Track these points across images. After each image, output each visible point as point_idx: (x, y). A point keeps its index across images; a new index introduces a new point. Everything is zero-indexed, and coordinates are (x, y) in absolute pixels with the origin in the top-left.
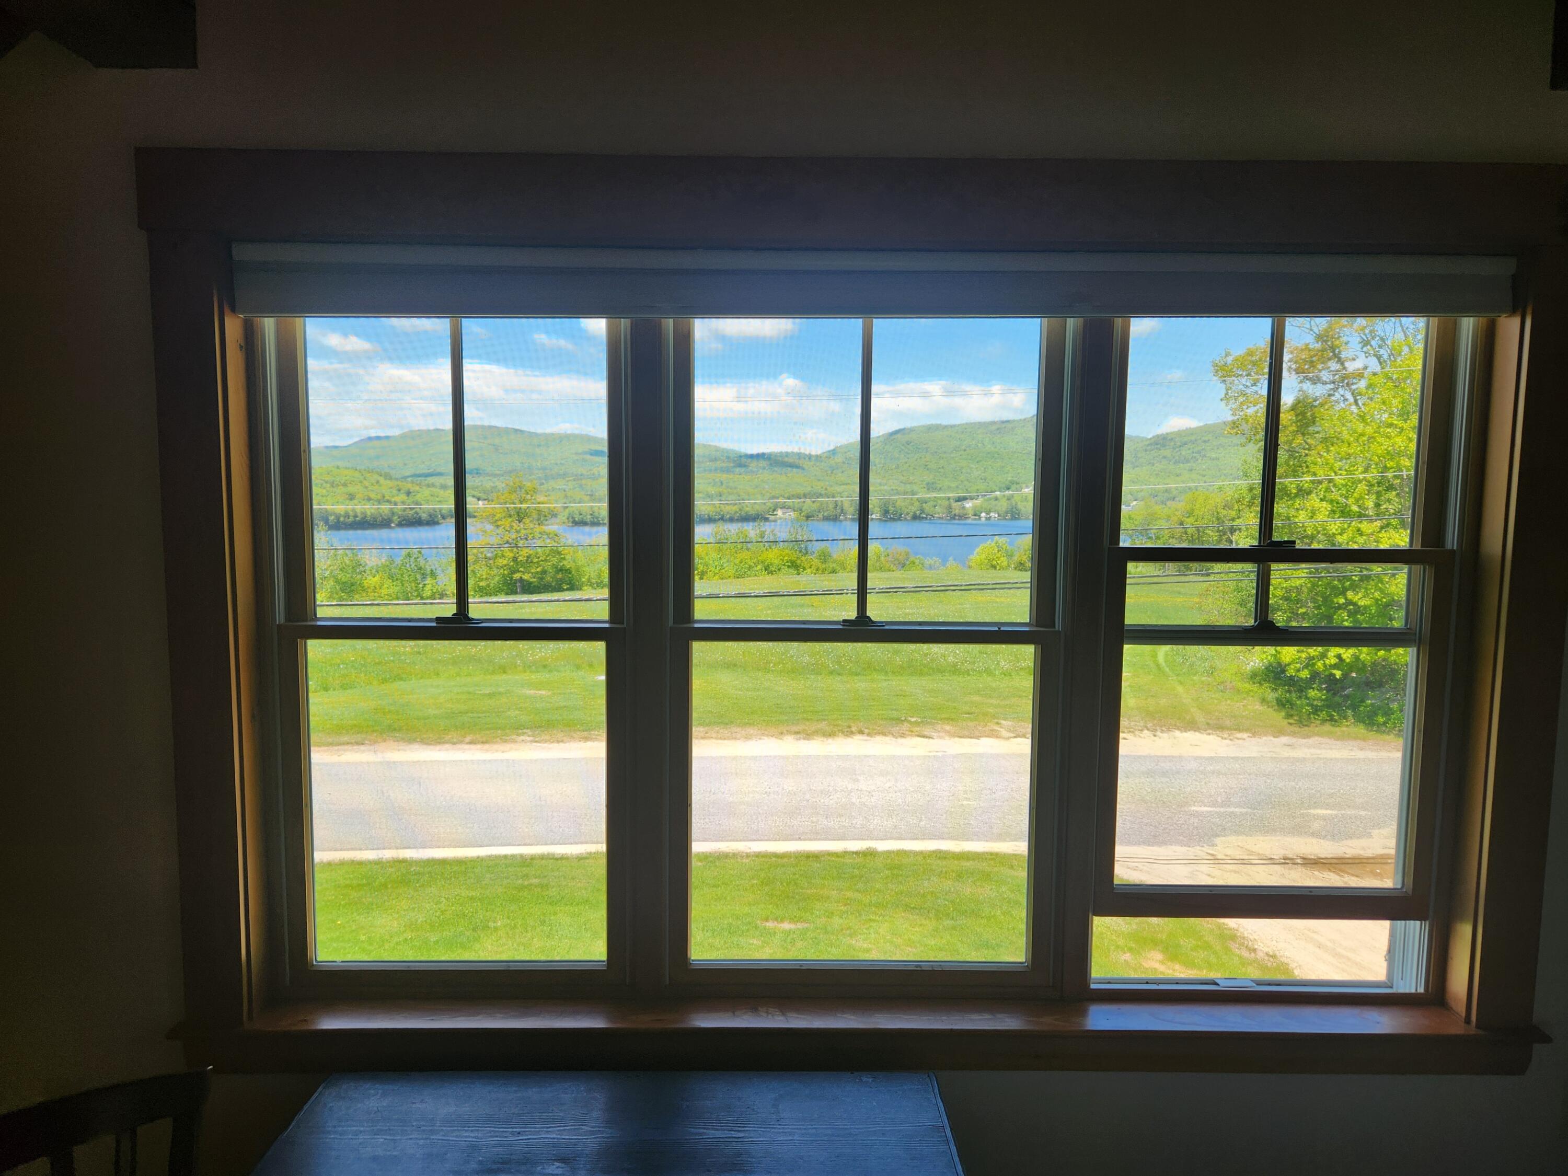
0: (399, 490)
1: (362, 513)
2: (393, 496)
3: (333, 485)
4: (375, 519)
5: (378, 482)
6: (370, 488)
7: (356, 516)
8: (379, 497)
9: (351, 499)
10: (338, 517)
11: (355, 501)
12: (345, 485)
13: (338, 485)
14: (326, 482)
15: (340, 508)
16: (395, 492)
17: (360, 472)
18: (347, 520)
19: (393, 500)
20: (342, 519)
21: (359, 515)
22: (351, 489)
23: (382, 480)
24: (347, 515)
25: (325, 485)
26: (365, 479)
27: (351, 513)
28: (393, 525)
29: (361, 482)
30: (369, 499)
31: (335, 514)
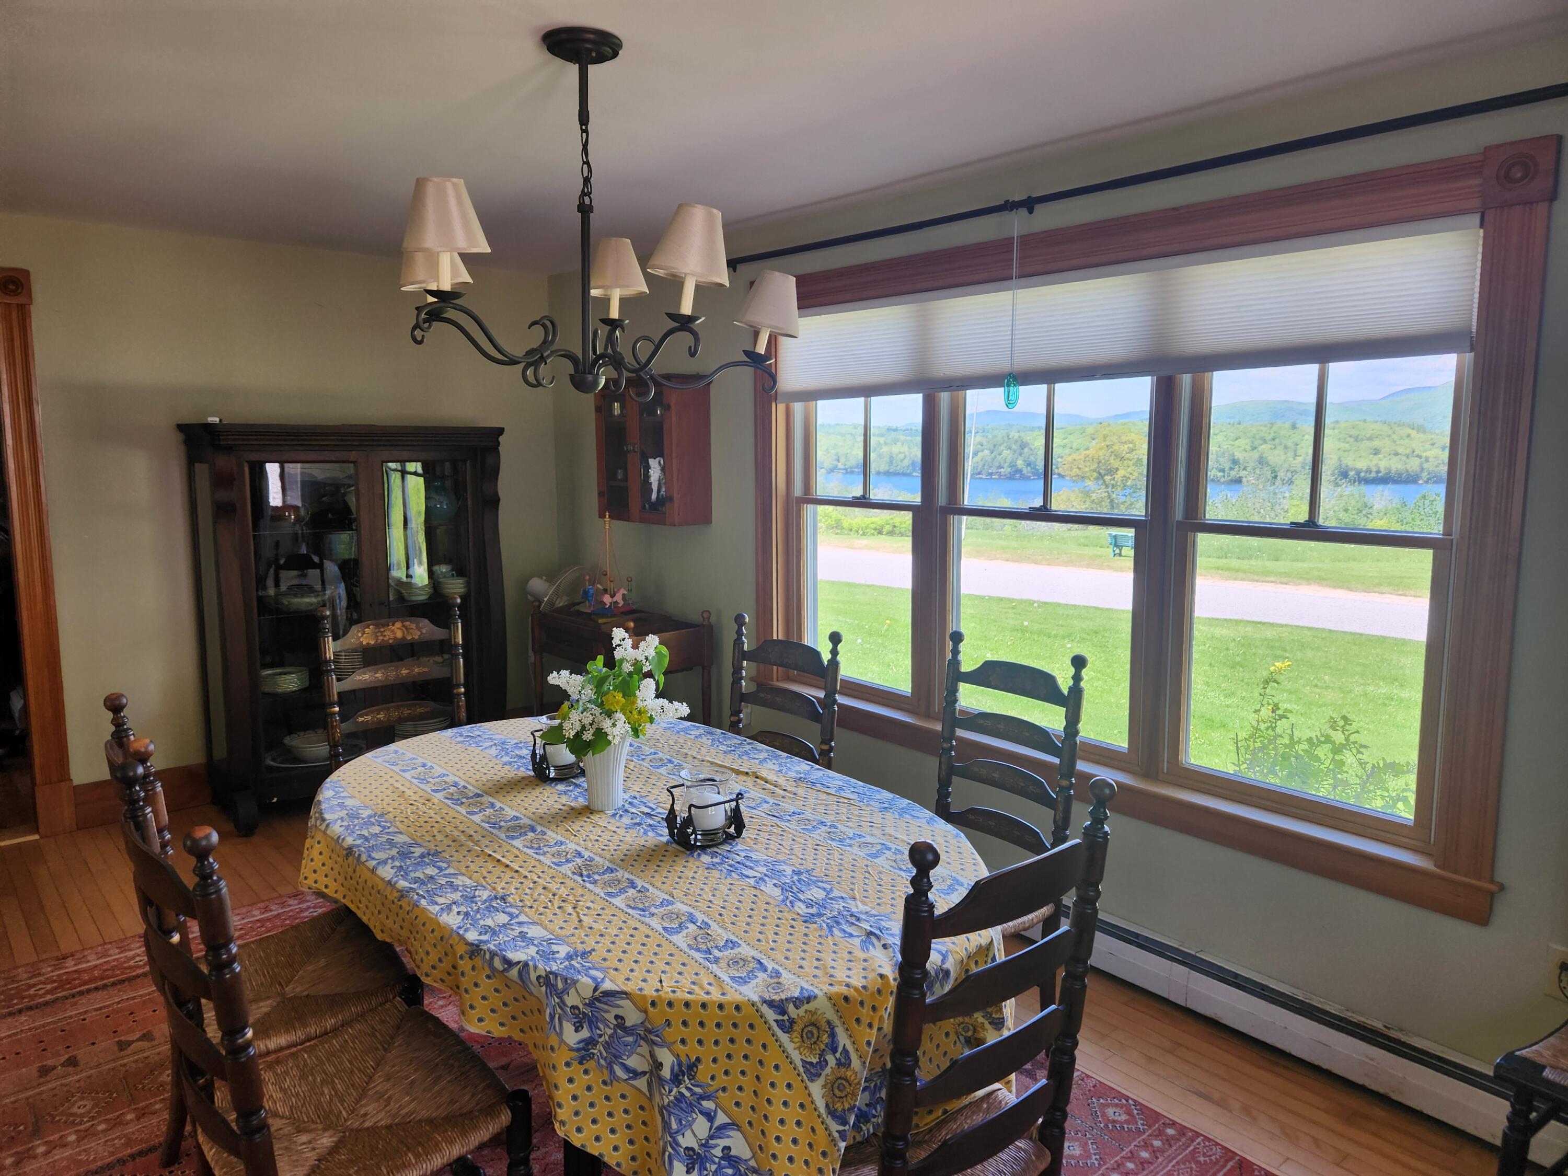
0: (1433, 444)
1: (1386, 468)
2: (1425, 451)
3: (1357, 439)
4: (1400, 475)
5: (1409, 436)
6: (1398, 442)
7: (1378, 472)
8: (1408, 451)
9: (1375, 454)
10: (1358, 472)
11: (1381, 456)
12: (1370, 439)
13: (1362, 440)
14: (1350, 436)
15: (1362, 464)
16: (1427, 446)
17: (1389, 425)
18: (1368, 475)
19: (1424, 455)
20: (1362, 475)
21: (1382, 470)
22: (1377, 443)
23: (1413, 433)
24: (1369, 471)
25: (1348, 439)
26: (1394, 432)
27: (1374, 469)
28: (1420, 482)
29: (1389, 436)
30: (1396, 454)
31: (1355, 469)
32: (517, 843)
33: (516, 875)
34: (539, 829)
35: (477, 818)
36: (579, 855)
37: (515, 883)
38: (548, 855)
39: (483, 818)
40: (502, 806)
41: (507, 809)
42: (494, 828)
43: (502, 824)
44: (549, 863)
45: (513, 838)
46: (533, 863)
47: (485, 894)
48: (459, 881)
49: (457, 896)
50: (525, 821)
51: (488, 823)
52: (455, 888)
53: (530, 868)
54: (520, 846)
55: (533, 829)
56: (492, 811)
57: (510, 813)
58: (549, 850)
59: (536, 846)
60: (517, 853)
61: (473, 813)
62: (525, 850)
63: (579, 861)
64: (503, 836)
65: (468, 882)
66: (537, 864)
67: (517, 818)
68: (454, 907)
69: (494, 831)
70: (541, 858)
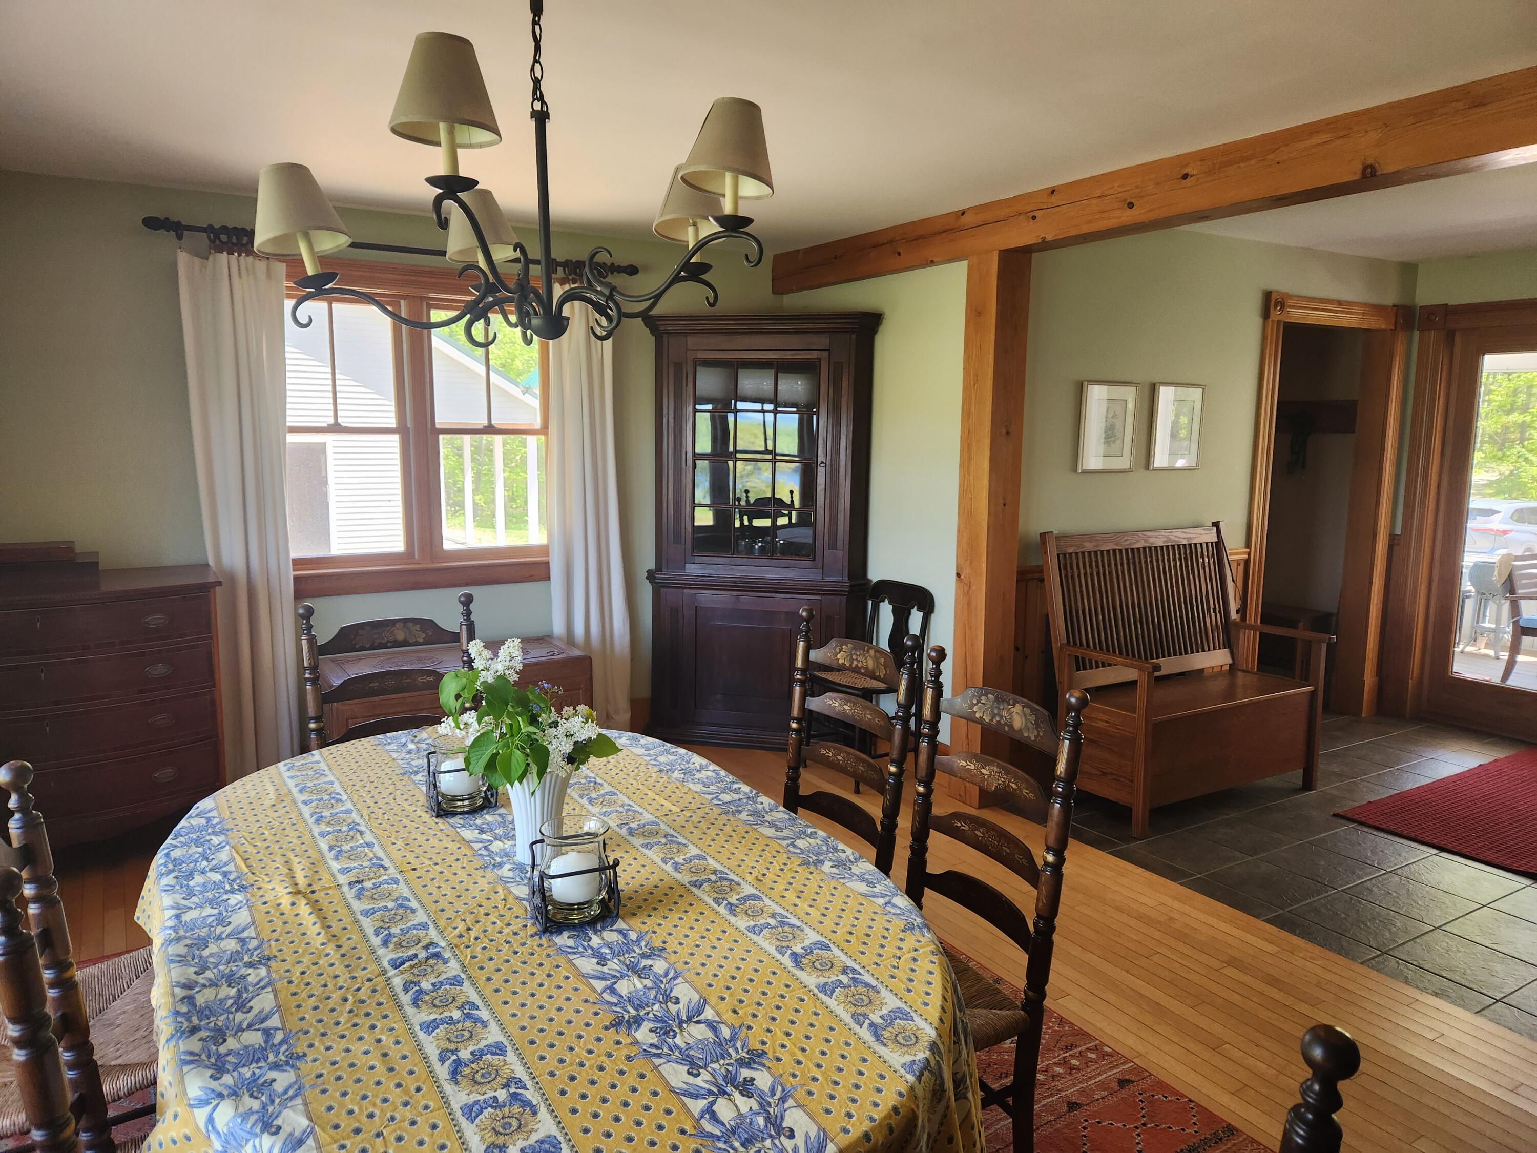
32: (648, 817)
33: (651, 787)
34: (624, 832)
35: (693, 851)
36: (591, 801)
37: (651, 781)
38: (620, 802)
39: (685, 850)
40: (663, 866)
41: (658, 861)
42: (672, 836)
43: (663, 841)
44: (621, 796)
45: (653, 823)
46: (634, 797)
47: (676, 774)
48: (698, 788)
49: (698, 776)
50: (637, 841)
51: (679, 843)
52: (700, 781)
53: (638, 792)
54: (645, 814)
55: (631, 832)
56: (676, 859)
57: (654, 855)
58: (618, 808)
59: (630, 813)
60: (648, 807)
61: (699, 857)
62: (641, 810)
63: (594, 795)
64: (663, 826)
65: (691, 785)
66: (631, 795)
67: (646, 846)
68: (698, 768)
69: (671, 832)
70: (627, 801)
